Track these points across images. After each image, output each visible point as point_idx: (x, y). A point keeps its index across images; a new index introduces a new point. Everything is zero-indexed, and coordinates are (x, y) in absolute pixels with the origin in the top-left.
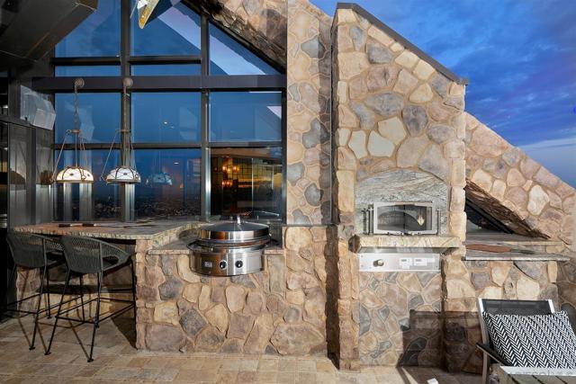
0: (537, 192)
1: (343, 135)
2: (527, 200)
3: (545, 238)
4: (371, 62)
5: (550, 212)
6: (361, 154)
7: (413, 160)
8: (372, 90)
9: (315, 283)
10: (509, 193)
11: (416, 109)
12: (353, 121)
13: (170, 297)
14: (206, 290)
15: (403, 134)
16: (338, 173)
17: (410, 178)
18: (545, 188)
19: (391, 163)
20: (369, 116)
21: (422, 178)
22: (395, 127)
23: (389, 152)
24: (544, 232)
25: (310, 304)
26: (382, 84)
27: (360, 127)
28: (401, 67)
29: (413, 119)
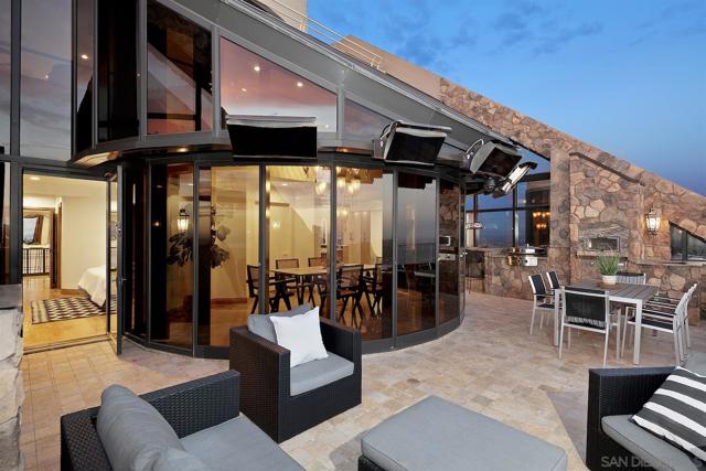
1: (573, 208)
4: (586, 176)
6: (582, 216)
7: (609, 219)
8: (587, 189)
11: (610, 195)
12: (577, 202)
13: (499, 274)
14: (513, 273)
15: (603, 207)
16: (571, 225)
17: (608, 226)
19: (597, 220)
20: (584, 199)
21: (614, 226)
22: (600, 204)
23: (596, 215)
26: (592, 185)
27: (581, 205)
28: (602, 177)
29: (609, 200)
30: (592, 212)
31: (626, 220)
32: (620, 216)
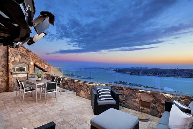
0: (46, 66)
1: (10, 57)
2: (45, 66)
3: (47, 72)
5: (48, 68)
6: (13, 60)
7: (23, 61)
9: (4, 80)
10: (42, 66)
11: (23, 54)
16: (9, 63)
17: (22, 64)
18: (47, 65)
19: (19, 62)
20: (15, 55)
21: (24, 64)
22: (20, 57)
23: (18, 60)
24: (47, 71)
25: (3, 84)
26: (17, 50)
27: (13, 56)
28: (20, 48)
29: (22, 56)
30: (17, 59)
31: (27, 62)
32: (26, 61)
